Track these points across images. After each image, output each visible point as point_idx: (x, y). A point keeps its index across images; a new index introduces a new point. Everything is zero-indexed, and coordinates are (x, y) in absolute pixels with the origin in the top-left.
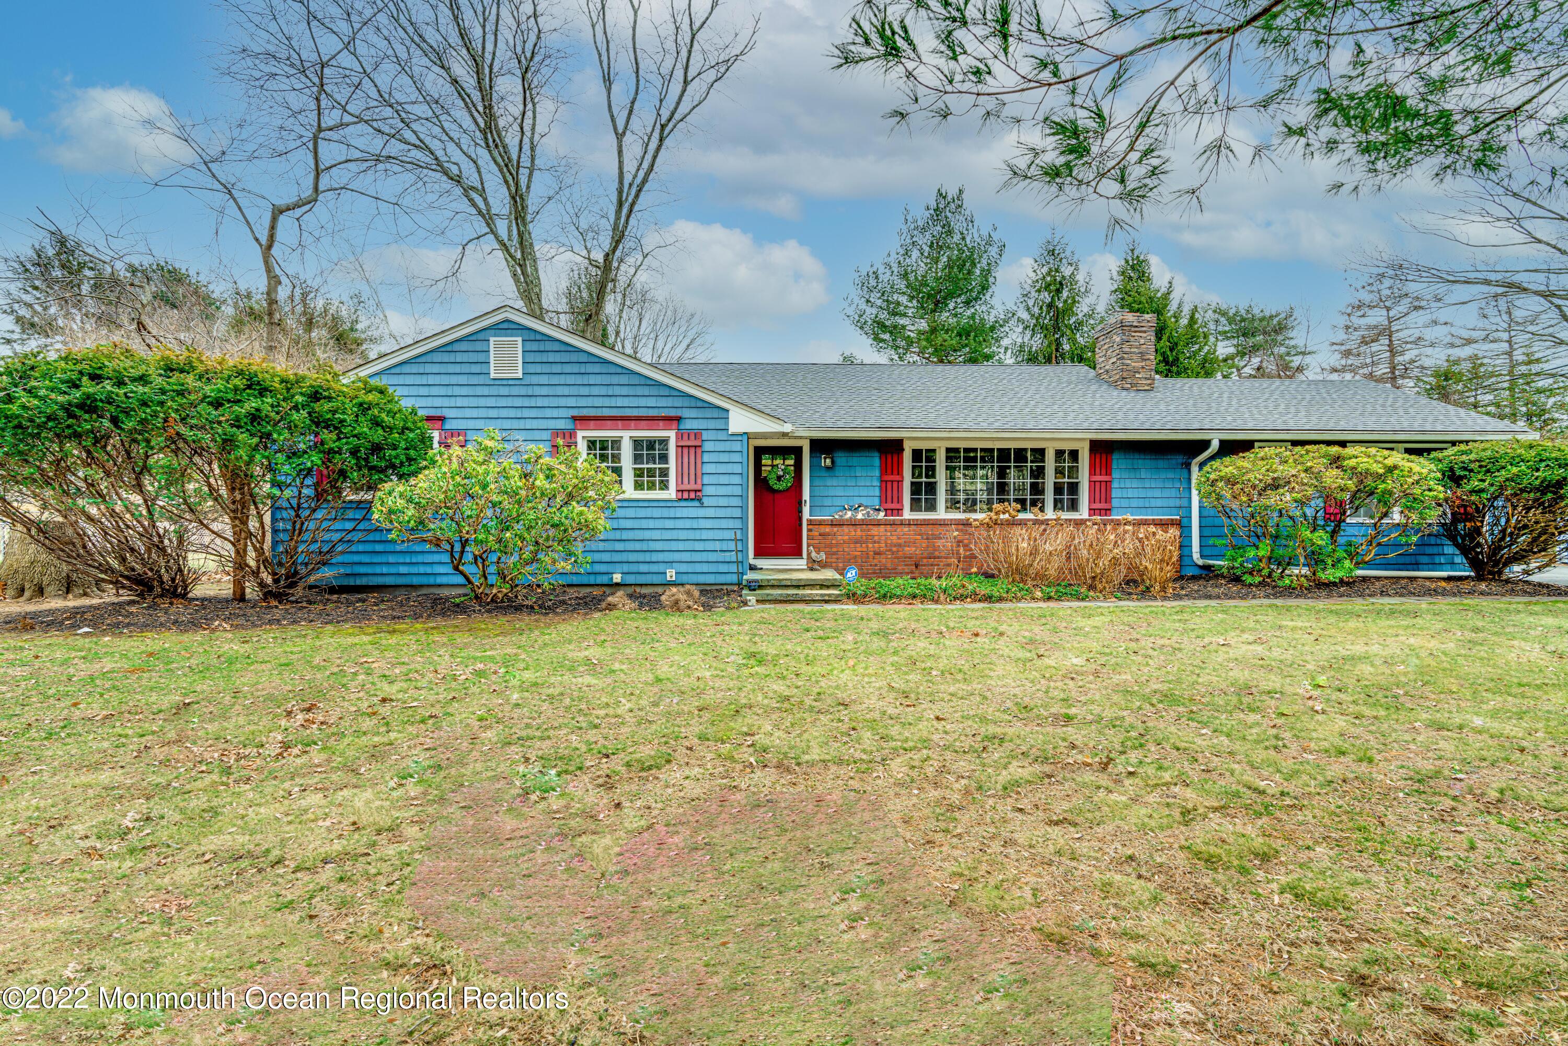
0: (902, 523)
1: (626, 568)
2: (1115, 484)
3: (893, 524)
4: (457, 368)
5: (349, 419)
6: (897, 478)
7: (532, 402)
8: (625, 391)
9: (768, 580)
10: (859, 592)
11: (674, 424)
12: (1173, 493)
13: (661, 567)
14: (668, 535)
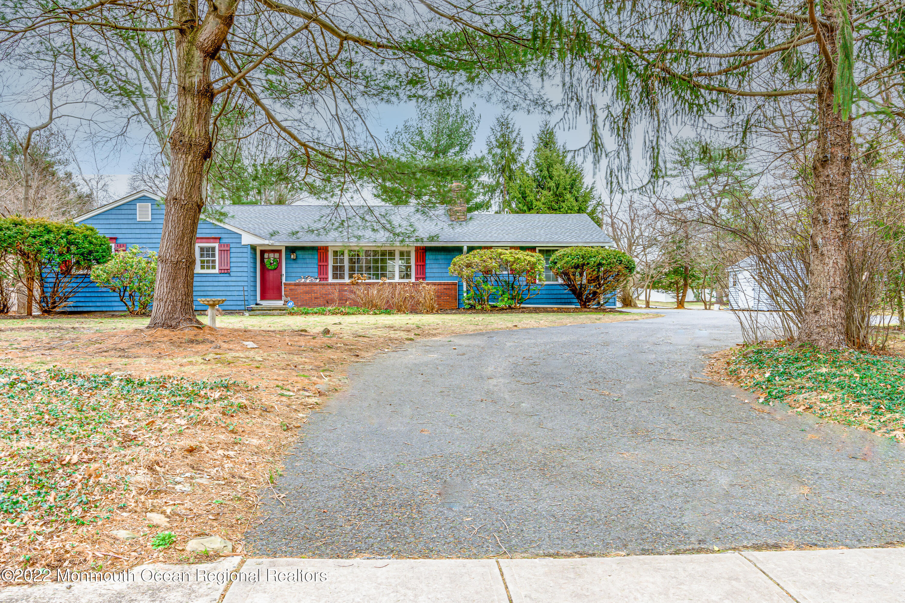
0: (327, 285)
2: (427, 266)
3: (323, 285)
4: (123, 217)
5: (81, 241)
6: (325, 264)
7: (155, 231)
10: (293, 312)
11: (218, 240)
14: (215, 289)
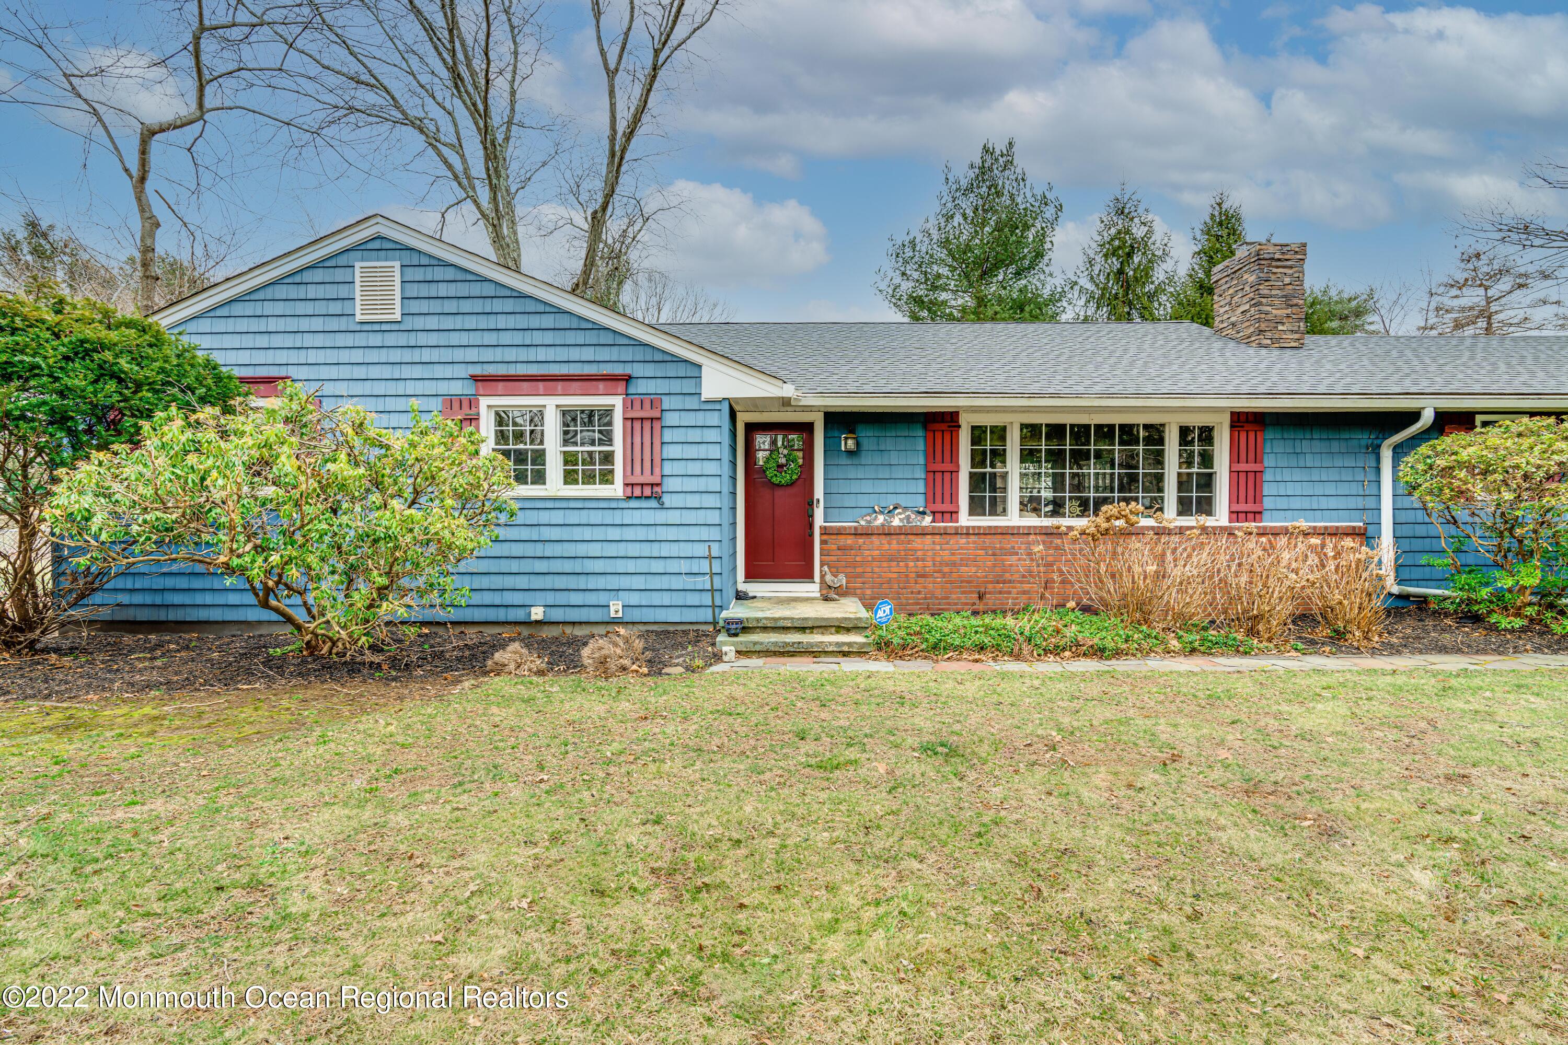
0: (957, 533)
1: (550, 598)
2: (1267, 476)
3: (945, 533)
4: (309, 308)
6: (948, 466)
7: (416, 355)
8: (549, 338)
9: (758, 620)
10: (896, 641)
11: (621, 386)
12: (1354, 489)
13: (601, 598)
14: (611, 550)
